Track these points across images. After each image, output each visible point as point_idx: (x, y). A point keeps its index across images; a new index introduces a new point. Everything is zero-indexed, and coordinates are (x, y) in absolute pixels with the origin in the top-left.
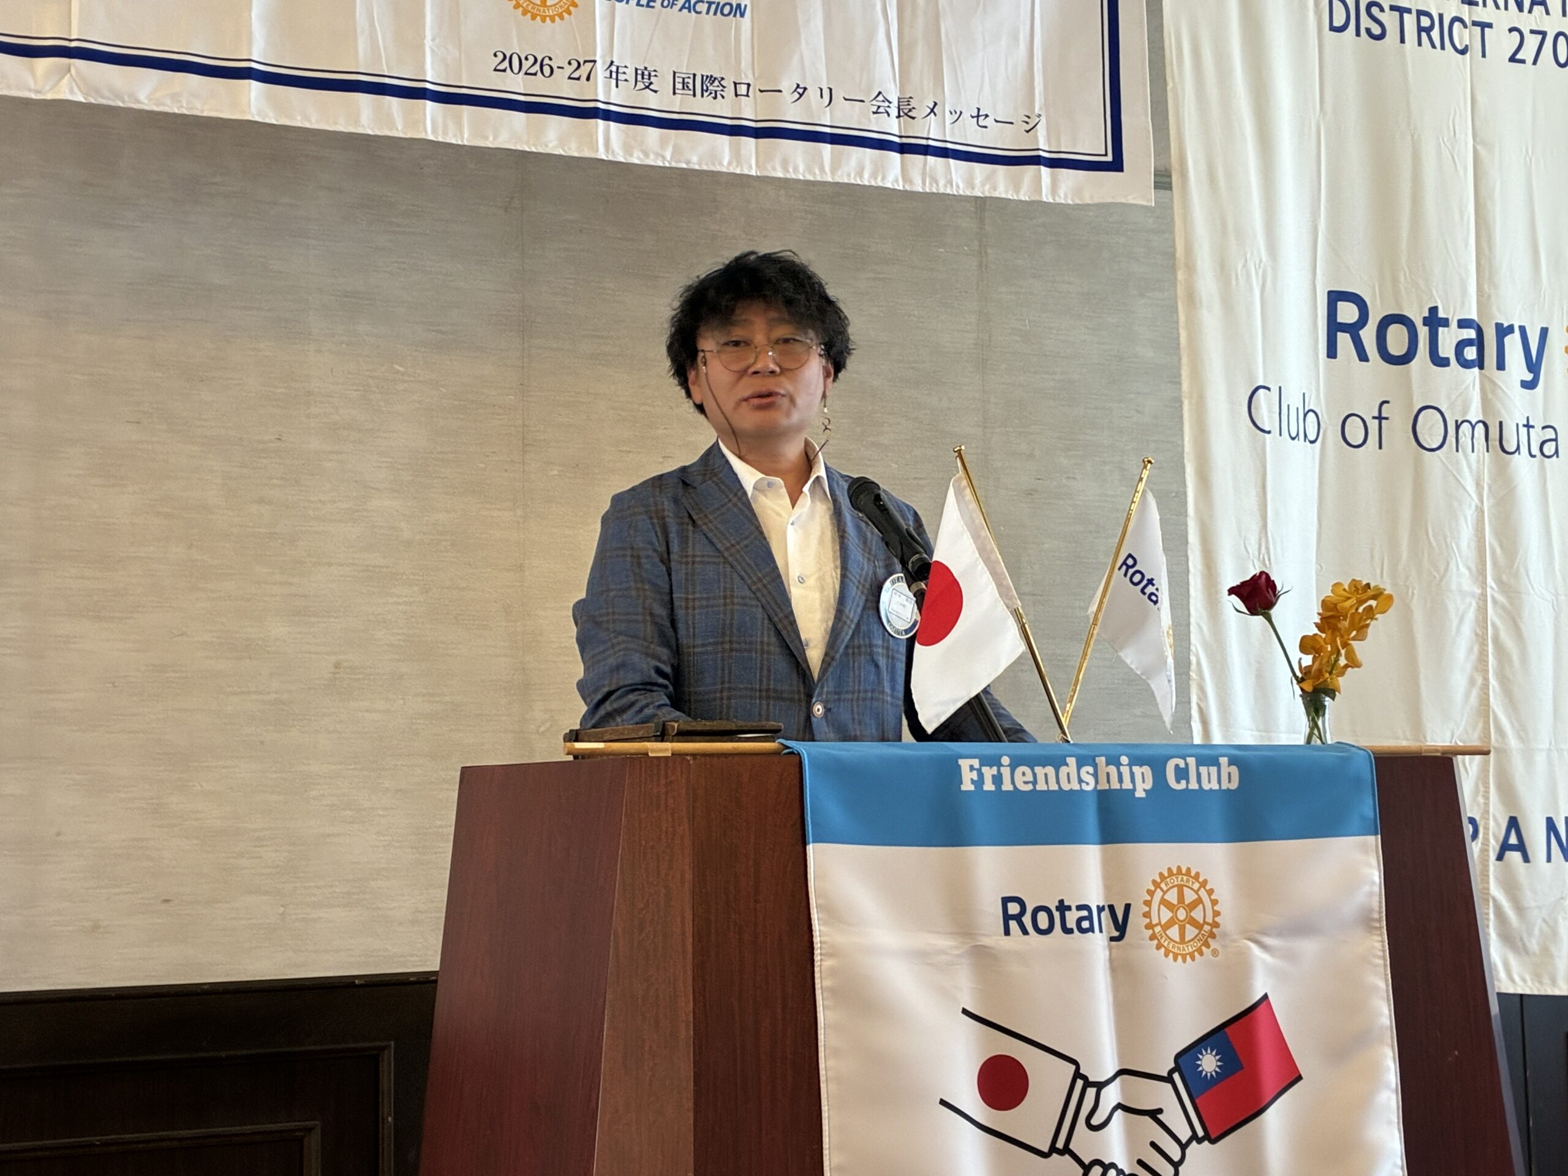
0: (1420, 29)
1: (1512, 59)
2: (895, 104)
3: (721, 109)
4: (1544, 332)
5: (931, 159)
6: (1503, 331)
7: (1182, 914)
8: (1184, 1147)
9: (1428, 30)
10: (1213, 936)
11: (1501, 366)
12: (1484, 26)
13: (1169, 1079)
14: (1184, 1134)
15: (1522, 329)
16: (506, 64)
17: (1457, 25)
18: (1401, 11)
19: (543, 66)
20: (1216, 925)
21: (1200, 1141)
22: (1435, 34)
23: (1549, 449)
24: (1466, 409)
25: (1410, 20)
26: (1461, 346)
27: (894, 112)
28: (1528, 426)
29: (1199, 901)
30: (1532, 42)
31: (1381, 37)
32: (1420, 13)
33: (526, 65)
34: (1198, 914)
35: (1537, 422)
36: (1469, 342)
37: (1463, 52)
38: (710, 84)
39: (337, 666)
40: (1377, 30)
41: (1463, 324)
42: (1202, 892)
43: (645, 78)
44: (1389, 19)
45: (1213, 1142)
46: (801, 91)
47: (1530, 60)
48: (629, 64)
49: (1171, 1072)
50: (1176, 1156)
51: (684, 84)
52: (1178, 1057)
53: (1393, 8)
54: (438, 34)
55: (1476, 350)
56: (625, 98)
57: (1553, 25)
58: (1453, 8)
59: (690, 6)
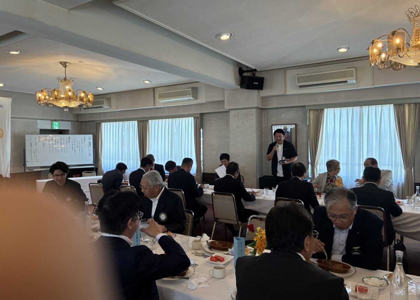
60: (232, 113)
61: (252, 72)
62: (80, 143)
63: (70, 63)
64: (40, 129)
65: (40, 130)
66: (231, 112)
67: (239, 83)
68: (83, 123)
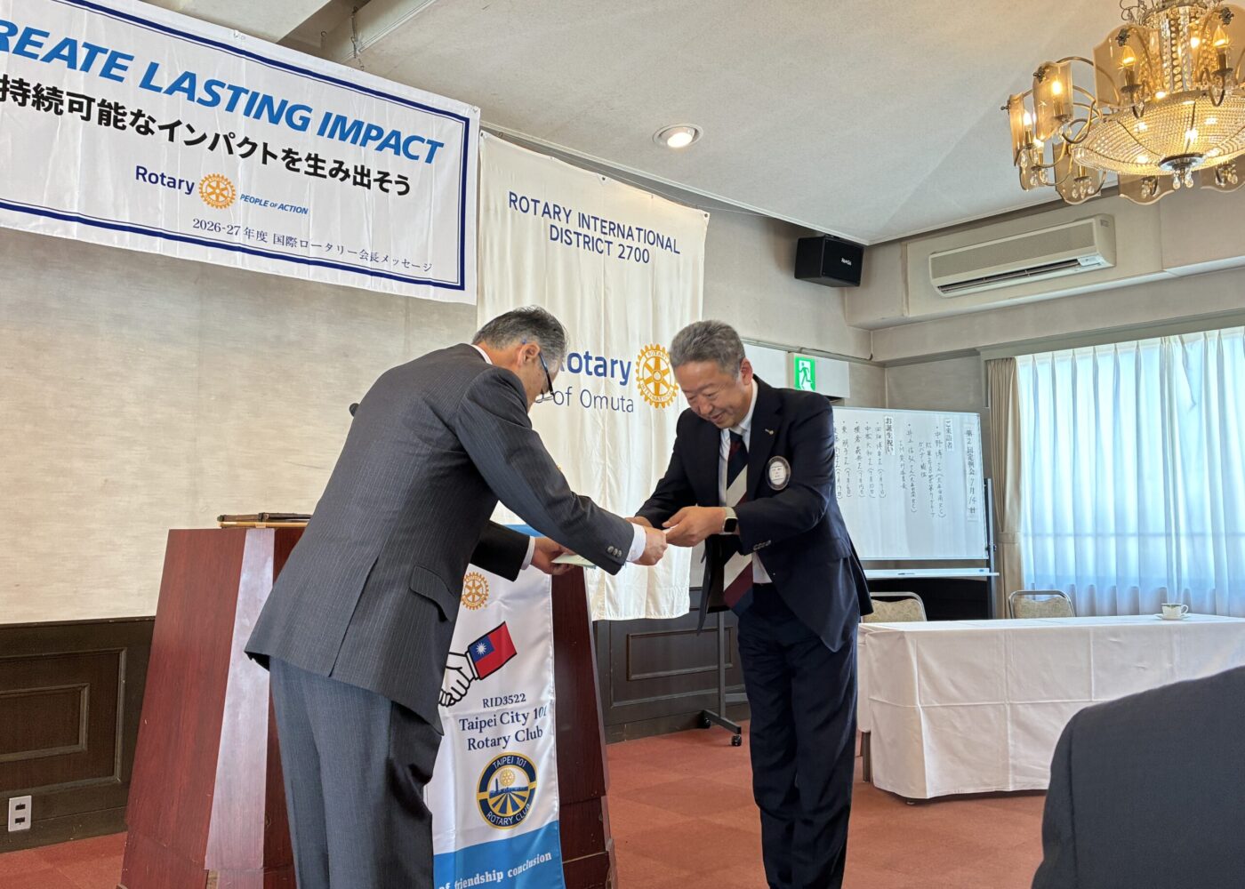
0: (585, 242)
1: (620, 257)
2: (370, 255)
3: (297, 251)
4: (629, 363)
5: (383, 279)
6: (613, 362)
7: (474, 591)
8: (470, 682)
9: (588, 243)
10: (485, 599)
11: (612, 376)
12: (609, 243)
13: (465, 655)
14: (470, 677)
15: (621, 362)
16: (199, 225)
17: (599, 242)
18: (578, 234)
19: (215, 227)
20: (487, 595)
21: (476, 679)
22: (590, 245)
23: (630, 408)
24: (599, 390)
25: (581, 238)
26: (597, 368)
27: (369, 258)
28: (623, 399)
29: (481, 586)
30: (628, 250)
31: (570, 244)
32: (585, 236)
33: (208, 226)
34: (480, 591)
35: (626, 398)
36: (600, 366)
37: (601, 252)
38: (290, 241)
39: (106, 481)
40: (569, 241)
41: (598, 359)
42: (482, 583)
43: (262, 236)
44: (574, 237)
45: (481, 679)
46: (330, 247)
47: (626, 257)
48: (256, 229)
49: (466, 653)
50: (466, 684)
51: (277, 239)
52: (469, 646)
53: (575, 233)
54: (166, 209)
55: (603, 369)
56: (253, 243)
57: (635, 244)
58: (598, 235)
59: (282, 207)
62: (933, 454)
68: (889, 374)
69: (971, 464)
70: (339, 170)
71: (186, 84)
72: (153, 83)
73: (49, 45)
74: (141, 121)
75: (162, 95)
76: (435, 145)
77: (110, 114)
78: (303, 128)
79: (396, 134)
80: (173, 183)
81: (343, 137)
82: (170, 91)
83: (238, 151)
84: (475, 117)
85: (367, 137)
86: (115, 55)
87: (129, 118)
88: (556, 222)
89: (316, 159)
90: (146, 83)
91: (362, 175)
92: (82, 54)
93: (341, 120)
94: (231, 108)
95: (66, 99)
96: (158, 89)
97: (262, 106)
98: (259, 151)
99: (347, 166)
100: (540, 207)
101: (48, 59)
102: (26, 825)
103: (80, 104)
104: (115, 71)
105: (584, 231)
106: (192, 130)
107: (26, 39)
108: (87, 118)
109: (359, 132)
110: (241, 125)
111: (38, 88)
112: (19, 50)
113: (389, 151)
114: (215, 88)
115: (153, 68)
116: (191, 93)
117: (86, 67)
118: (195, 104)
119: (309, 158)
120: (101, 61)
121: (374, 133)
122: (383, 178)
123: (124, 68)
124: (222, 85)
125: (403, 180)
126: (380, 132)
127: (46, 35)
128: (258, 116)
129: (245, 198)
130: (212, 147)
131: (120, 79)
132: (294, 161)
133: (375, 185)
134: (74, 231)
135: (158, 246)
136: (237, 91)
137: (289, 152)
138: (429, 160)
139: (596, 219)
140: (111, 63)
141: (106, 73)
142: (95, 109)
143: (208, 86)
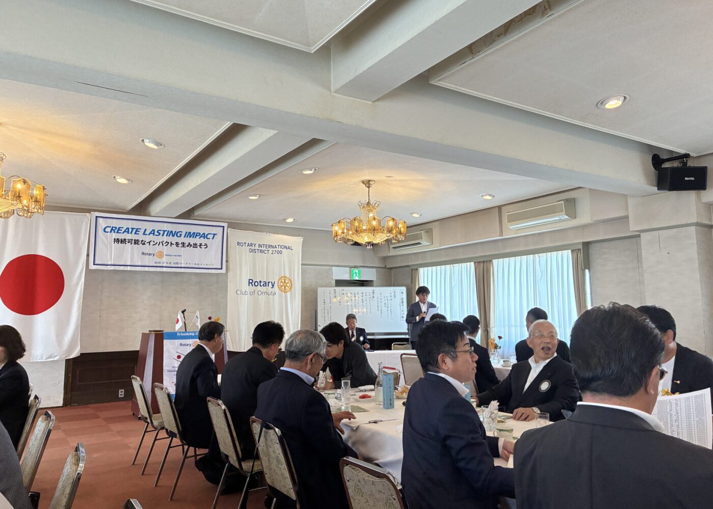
1: (272, 254)
2: (197, 264)
3: (179, 266)
4: (274, 282)
5: (201, 269)
6: (269, 282)
11: (268, 286)
12: (268, 250)
15: (272, 282)
16: (156, 263)
17: (265, 251)
19: (160, 263)
22: (262, 252)
23: (275, 294)
24: (263, 291)
26: (263, 284)
30: (274, 252)
32: (260, 250)
33: (158, 262)
35: (273, 291)
37: (266, 253)
38: (177, 263)
40: (255, 252)
41: (264, 282)
43: (170, 263)
44: (257, 251)
51: (174, 263)
53: (257, 249)
54: (148, 260)
55: (266, 284)
56: (169, 265)
57: (277, 250)
58: (265, 249)
59: (175, 256)
60: (645, 237)
61: (681, 160)
62: (389, 300)
63: (374, 181)
64: (336, 280)
65: (336, 282)
66: (642, 235)
67: (655, 182)
68: (393, 271)
69: (403, 302)
70: (189, 245)
71: (153, 232)
72: (146, 233)
73: (123, 230)
74: (143, 242)
75: (148, 236)
76: (214, 235)
77: (136, 242)
78: (180, 236)
79: (204, 234)
80: (150, 254)
81: (190, 237)
82: (149, 235)
83: (165, 245)
84: (225, 225)
85: (197, 235)
86: (137, 229)
87: (140, 242)
88: (251, 248)
89: (183, 243)
90: (144, 234)
91: (195, 245)
92: (130, 230)
93: (190, 233)
94: (163, 235)
95: (127, 240)
96: (146, 234)
97: (171, 233)
98: (170, 244)
99: (192, 243)
100: (247, 244)
101: (123, 233)
102: (123, 396)
103: (130, 241)
104: (137, 233)
105: (260, 248)
106: (154, 242)
107: (119, 230)
108: (131, 244)
109: (194, 235)
110: (165, 239)
111: (121, 240)
112: (118, 232)
113: (202, 238)
114: (159, 232)
115: (145, 230)
116: (154, 234)
117: (131, 233)
118: (155, 236)
119: (182, 243)
120: (134, 230)
121: (198, 234)
122: (201, 245)
123: (139, 231)
124: (161, 230)
125: (206, 245)
126: (200, 234)
127: (122, 228)
128: (169, 236)
129: (166, 255)
130: (159, 245)
131: (138, 234)
132: (178, 245)
133: (198, 247)
134: (129, 268)
135: (147, 269)
136: (164, 231)
137: (177, 243)
138: (213, 238)
139: (264, 245)
140: (136, 231)
141: (135, 233)
142: (133, 241)
143: (158, 232)
